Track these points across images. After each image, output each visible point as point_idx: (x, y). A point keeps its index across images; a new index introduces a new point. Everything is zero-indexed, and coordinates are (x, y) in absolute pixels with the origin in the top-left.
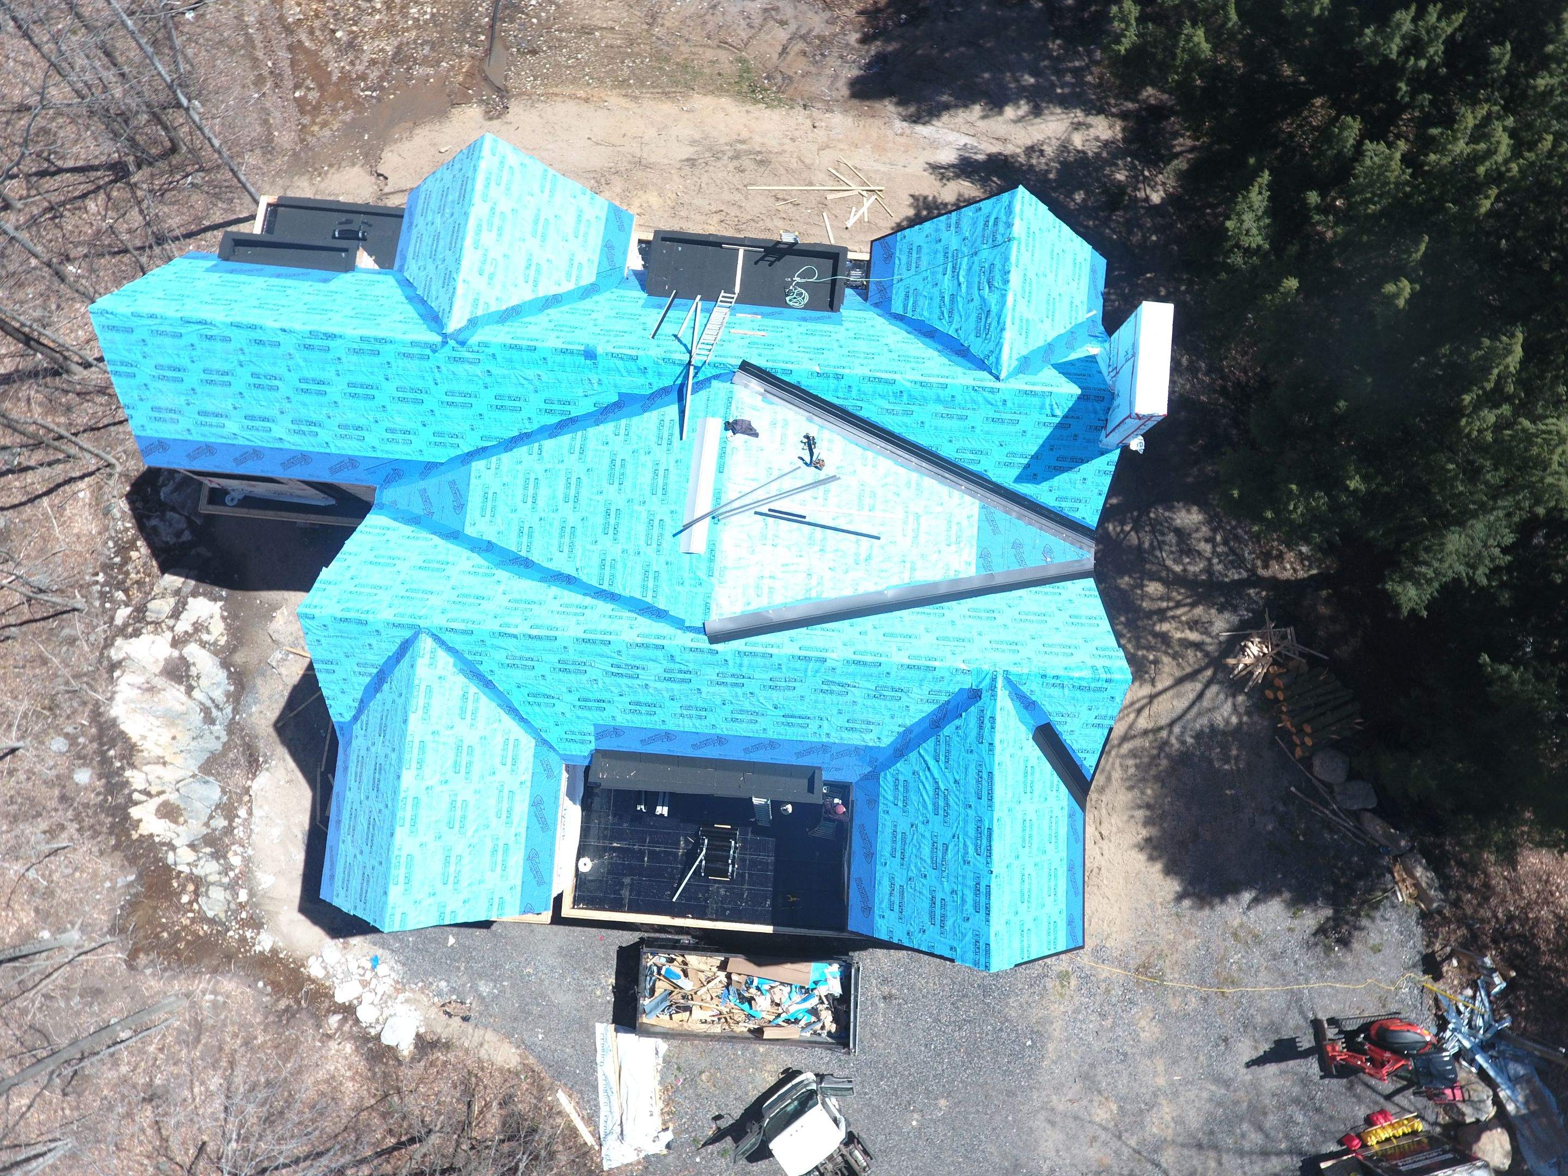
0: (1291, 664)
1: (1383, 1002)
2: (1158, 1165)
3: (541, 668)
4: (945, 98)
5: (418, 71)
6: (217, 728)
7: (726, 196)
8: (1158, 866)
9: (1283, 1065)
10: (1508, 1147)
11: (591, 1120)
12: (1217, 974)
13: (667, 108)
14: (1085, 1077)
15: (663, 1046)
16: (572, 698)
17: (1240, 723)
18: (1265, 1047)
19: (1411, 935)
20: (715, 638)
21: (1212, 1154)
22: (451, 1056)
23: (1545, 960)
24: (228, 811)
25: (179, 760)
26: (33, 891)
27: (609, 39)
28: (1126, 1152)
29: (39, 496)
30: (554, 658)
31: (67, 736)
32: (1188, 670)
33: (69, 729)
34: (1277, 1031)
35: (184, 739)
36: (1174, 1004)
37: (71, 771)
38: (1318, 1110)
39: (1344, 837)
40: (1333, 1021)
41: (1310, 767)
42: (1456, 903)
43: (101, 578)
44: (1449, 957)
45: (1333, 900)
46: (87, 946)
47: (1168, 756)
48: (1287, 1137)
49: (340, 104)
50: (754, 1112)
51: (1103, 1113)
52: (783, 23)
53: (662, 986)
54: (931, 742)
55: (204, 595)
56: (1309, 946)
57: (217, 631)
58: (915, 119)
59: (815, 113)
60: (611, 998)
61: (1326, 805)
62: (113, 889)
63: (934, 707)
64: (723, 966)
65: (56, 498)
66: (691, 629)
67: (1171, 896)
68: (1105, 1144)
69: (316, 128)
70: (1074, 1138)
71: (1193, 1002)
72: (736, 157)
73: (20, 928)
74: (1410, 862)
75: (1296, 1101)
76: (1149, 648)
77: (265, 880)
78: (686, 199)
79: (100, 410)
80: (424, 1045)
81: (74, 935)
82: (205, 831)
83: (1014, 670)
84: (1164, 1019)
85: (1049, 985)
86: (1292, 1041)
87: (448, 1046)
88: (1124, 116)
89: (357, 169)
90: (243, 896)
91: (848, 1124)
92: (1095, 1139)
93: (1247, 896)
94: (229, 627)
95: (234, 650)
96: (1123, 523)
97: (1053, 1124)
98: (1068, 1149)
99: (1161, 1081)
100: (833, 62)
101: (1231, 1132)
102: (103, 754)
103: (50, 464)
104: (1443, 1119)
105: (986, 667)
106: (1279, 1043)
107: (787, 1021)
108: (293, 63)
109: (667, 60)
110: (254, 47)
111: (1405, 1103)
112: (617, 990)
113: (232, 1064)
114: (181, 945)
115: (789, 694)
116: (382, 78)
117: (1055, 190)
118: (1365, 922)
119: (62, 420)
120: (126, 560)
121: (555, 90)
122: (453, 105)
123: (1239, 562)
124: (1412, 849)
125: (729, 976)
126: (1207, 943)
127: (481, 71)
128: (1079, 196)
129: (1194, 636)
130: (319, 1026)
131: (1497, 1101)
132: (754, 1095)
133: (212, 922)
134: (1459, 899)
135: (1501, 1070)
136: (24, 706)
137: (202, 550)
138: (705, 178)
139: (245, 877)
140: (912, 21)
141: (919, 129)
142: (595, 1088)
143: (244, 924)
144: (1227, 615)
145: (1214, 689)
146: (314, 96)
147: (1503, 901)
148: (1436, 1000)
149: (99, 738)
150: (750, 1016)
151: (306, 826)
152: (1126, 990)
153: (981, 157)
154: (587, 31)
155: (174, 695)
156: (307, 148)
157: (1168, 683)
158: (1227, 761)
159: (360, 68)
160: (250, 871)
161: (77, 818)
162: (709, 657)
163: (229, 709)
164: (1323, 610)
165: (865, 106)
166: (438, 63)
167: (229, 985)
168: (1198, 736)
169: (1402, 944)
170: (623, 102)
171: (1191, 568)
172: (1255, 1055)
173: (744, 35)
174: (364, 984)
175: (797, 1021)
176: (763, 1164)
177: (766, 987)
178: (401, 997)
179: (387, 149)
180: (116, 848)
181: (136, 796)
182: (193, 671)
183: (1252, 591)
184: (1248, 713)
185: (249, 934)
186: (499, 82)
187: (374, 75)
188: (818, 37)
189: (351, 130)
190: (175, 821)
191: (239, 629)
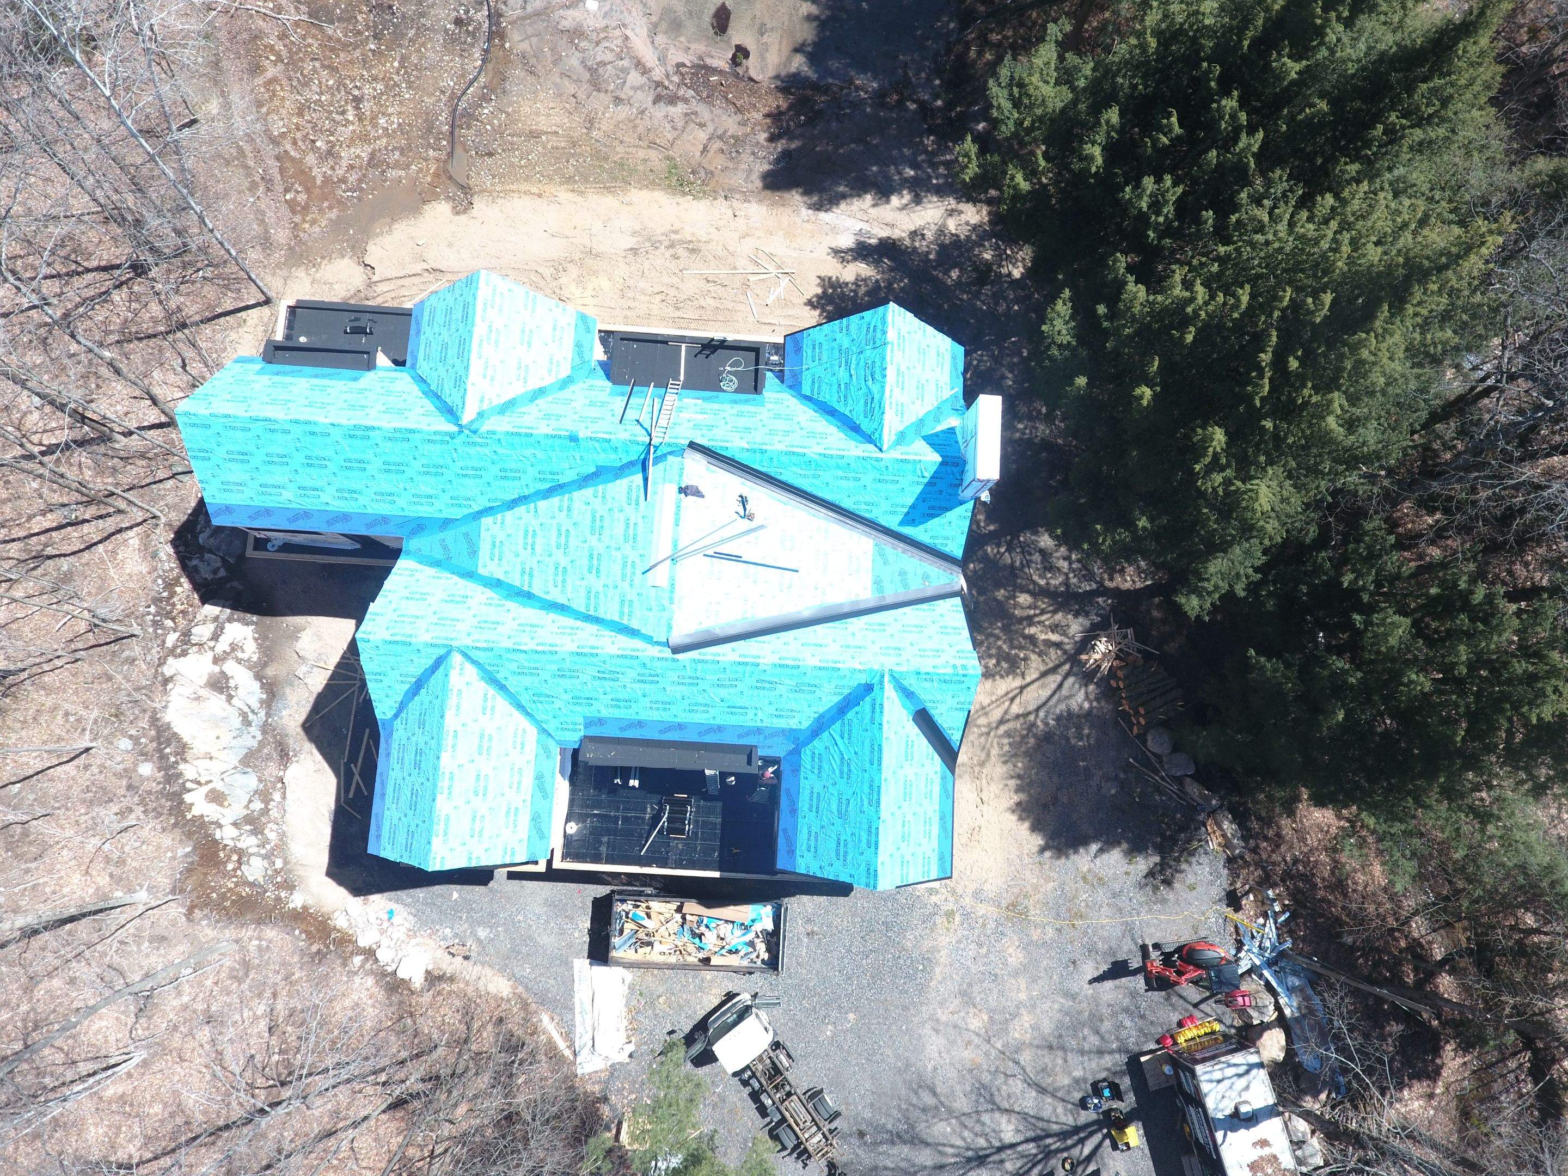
0: (1130, 658)
1: (1195, 929)
2: (1017, 1063)
3: (545, 675)
4: (841, 189)
5: (391, 174)
6: (252, 729)
7: (666, 279)
8: (1027, 824)
9: (1117, 982)
10: (1283, 1043)
11: (569, 1037)
12: (1069, 910)
13: (608, 201)
14: (963, 994)
15: (628, 975)
16: (567, 697)
17: (1091, 708)
18: (1105, 967)
19: (1219, 876)
20: (676, 650)
21: (1060, 1053)
22: (454, 987)
23: (1320, 894)
24: (265, 796)
25: (223, 755)
26: (108, 860)
27: (554, 142)
28: (993, 1053)
29: (95, 544)
30: (555, 667)
31: (131, 737)
32: (1051, 665)
33: (133, 732)
34: (1114, 954)
35: (227, 738)
36: (1035, 935)
37: (136, 765)
38: (1142, 1017)
39: (1170, 798)
40: (1156, 946)
41: (1144, 742)
42: (1255, 850)
43: (153, 609)
44: (1247, 893)
45: (1161, 850)
46: (153, 904)
47: (1035, 736)
48: (1117, 1039)
49: (326, 204)
50: (702, 1026)
51: (976, 1023)
52: (702, 125)
53: (629, 927)
54: (837, 726)
55: (238, 620)
56: (1141, 887)
57: (251, 650)
58: (818, 207)
59: (736, 204)
60: (587, 939)
61: (1156, 772)
62: (174, 858)
63: (840, 697)
64: (679, 909)
65: (109, 545)
66: (658, 643)
67: (1035, 849)
68: (978, 1046)
69: (307, 226)
70: (953, 1043)
71: (1050, 932)
72: (672, 246)
73: (98, 889)
74: (1219, 817)
75: (1126, 1010)
76: (1021, 648)
77: (297, 849)
78: (631, 282)
79: (141, 471)
80: (433, 978)
81: (142, 896)
82: (246, 812)
83: (896, 669)
84: (1027, 946)
85: (938, 920)
86: (1125, 962)
87: (452, 979)
88: (989, 202)
89: (346, 261)
90: (279, 864)
91: (775, 1034)
92: (969, 1043)
93: (1094, 847)
94: (260, 647)
95: (265, 665)
96: (999, 546)
97: (937, 1031)
98: (948, 1051)
99: (1023, 996)
100: (746, 157)
101: (1075, 1036)
102: (160, 751)
103: (101, 517)
104: (1238, 1023)
105: (876, 667)
106: (1115, 964)
107: (730, 952)
108: (282, 170)
109: (606, 159)
110: (245, 157)
111: (1208, 1010)
112: (593, 933)
113: (275, 995)
114: (227, 904)
115: (732, 690)
116: (360, 181)
117: (935, 268)
118: (1184, 866)
119: (110, 480)
120: (173, 594)
121: (513, 187)
122: (425, 202)
123: (1090, 576)
124: (1221, 807)
125: (684, 918)
126: (1062, 885)
127: (446, 171)
128: (955, 274)
129: (1055, 637)
130: (344, 965)
131: (1278, 1007)
132: (701, 1014)
133: (252, 885)
134: (1257, 846)
135: (1280, 982)
136: (95, 713)
137: (236, 584)
138: (647, 264)
139: (281, 847)
140: (810, 122)
141: (822, 215)
142: (572, 1010)
143: (279, 886)
144: (1081, 620)
145: (1071, 680)
146: (302, 198)
147: (1291, 847)
148: (1236, 927)
149: (158, 738)
150: (700, 949)
151: (332, 806)
152: (998, 924)
153: (873, 241)
154: (534, 135)
155: (216, 702)
156: (300, 242)
157: (1035, 676)
158: (1081, 739)
159: (340, 172)
160: (285, 843)
161: (142, 802)
162: (674, 665)
163: (262, 713)
164: (1155, 614)
165: (777, 196)
166: (408, 167)
167: (270, 933)
168: (1058, 719)
169: (1211, 883)
170: (570, 196)
171: (1053, 582)
172: (1096, 974)
173: (670, 137)
174: (383, 932)
175: (737, 952)
176: (707, 1069)
177: (712, 925)
178: (413, 942)
179: (371, 243)
180: (175, 825)
181: (189, 785)
182: (232, 683)
183: (1100, 600)
184: (1097, 699)
185: (283, 895)
186: (463, 181)
187: (353, 178)
188: (732, 137)
189: (338, 226)
190: (222, 805)
191: (268, 648)
